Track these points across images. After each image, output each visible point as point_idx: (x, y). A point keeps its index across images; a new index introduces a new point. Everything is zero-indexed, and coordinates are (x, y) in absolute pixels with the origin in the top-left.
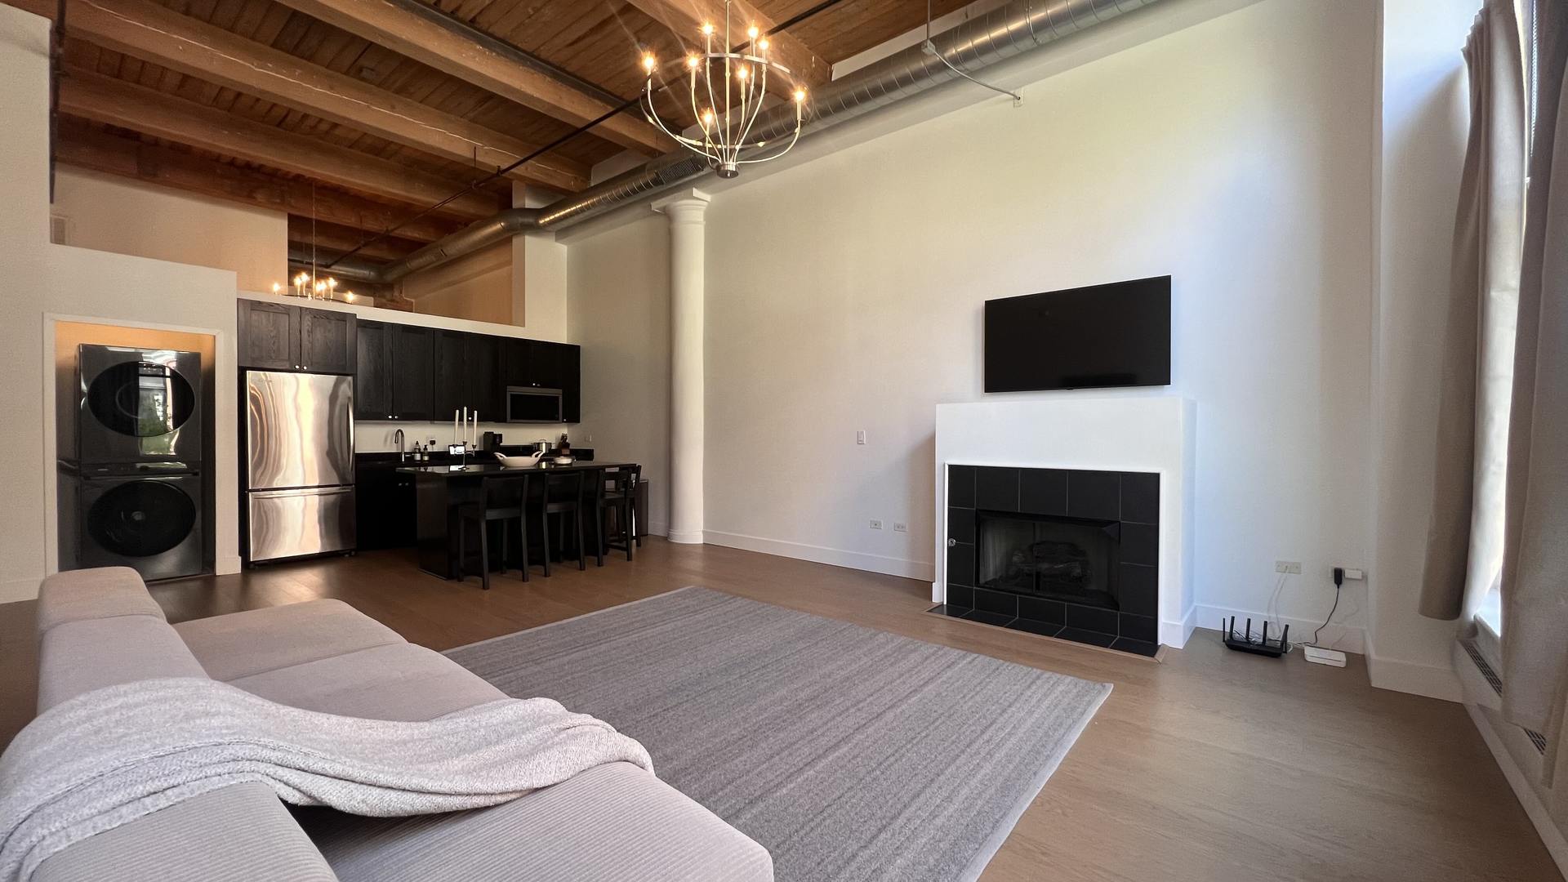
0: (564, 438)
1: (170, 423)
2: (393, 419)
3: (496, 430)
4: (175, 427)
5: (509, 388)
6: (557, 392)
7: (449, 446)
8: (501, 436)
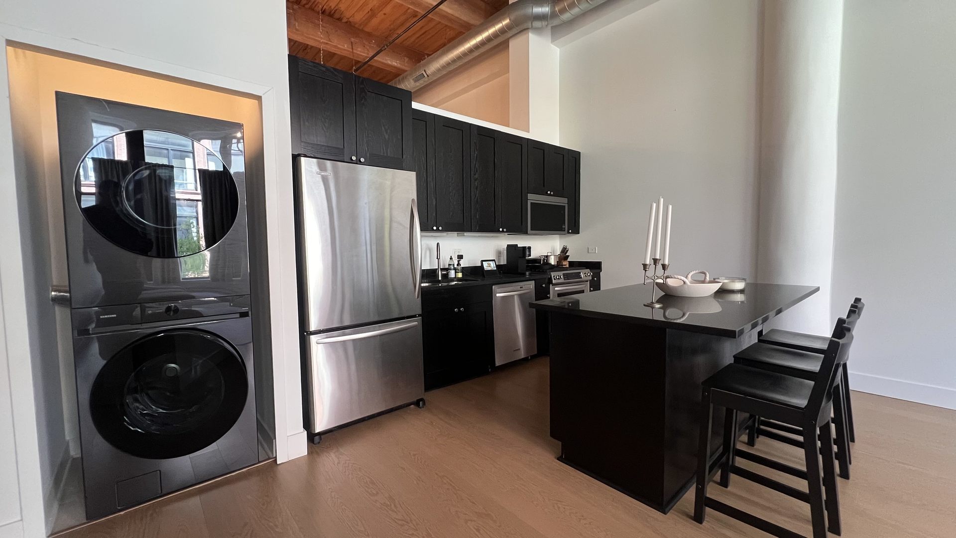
0: (564, 250)
1: (203, 243)
2: (438, 230)
3: (521, 242)
4: (208, 246)
5: (530, 196)
6: (562, 201)
7: (482, 261)
8: (529, 248)
